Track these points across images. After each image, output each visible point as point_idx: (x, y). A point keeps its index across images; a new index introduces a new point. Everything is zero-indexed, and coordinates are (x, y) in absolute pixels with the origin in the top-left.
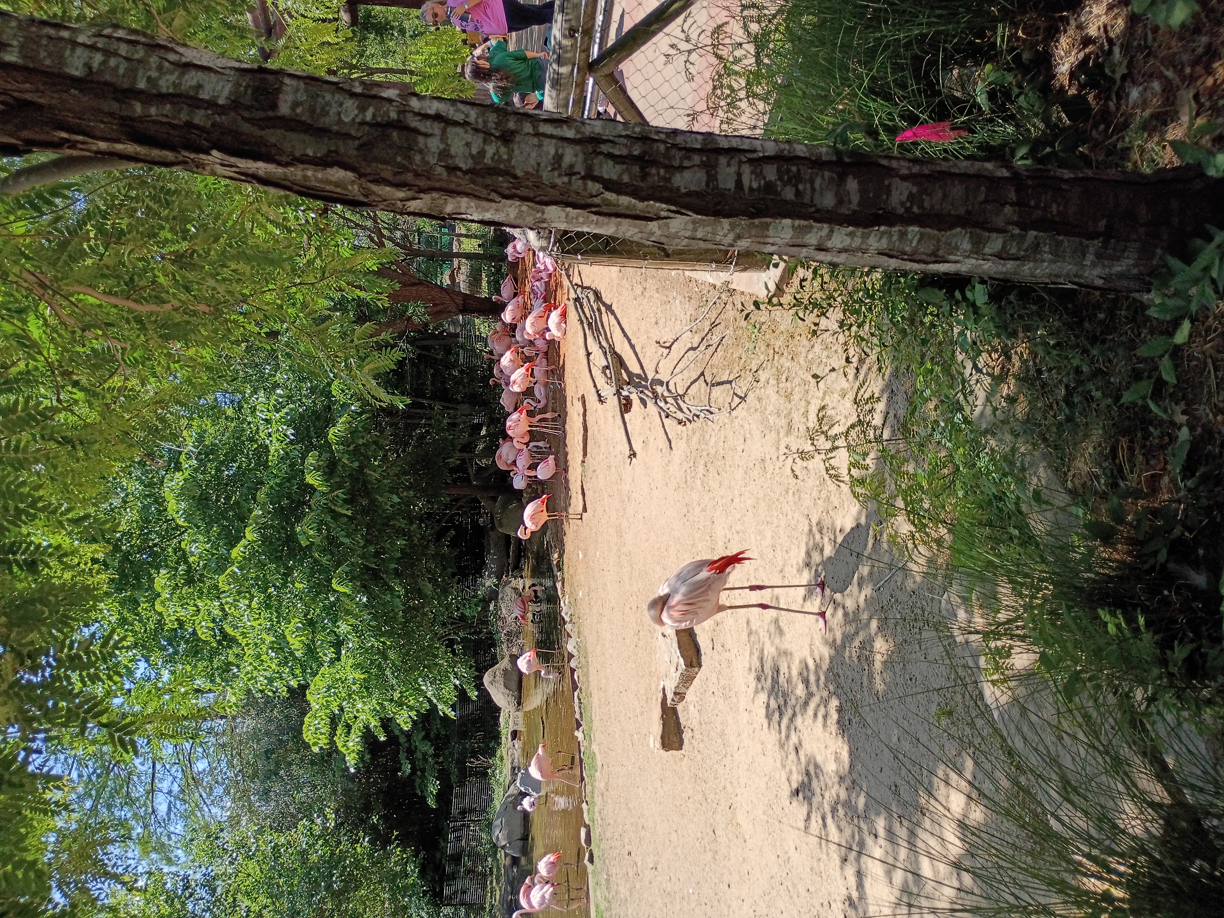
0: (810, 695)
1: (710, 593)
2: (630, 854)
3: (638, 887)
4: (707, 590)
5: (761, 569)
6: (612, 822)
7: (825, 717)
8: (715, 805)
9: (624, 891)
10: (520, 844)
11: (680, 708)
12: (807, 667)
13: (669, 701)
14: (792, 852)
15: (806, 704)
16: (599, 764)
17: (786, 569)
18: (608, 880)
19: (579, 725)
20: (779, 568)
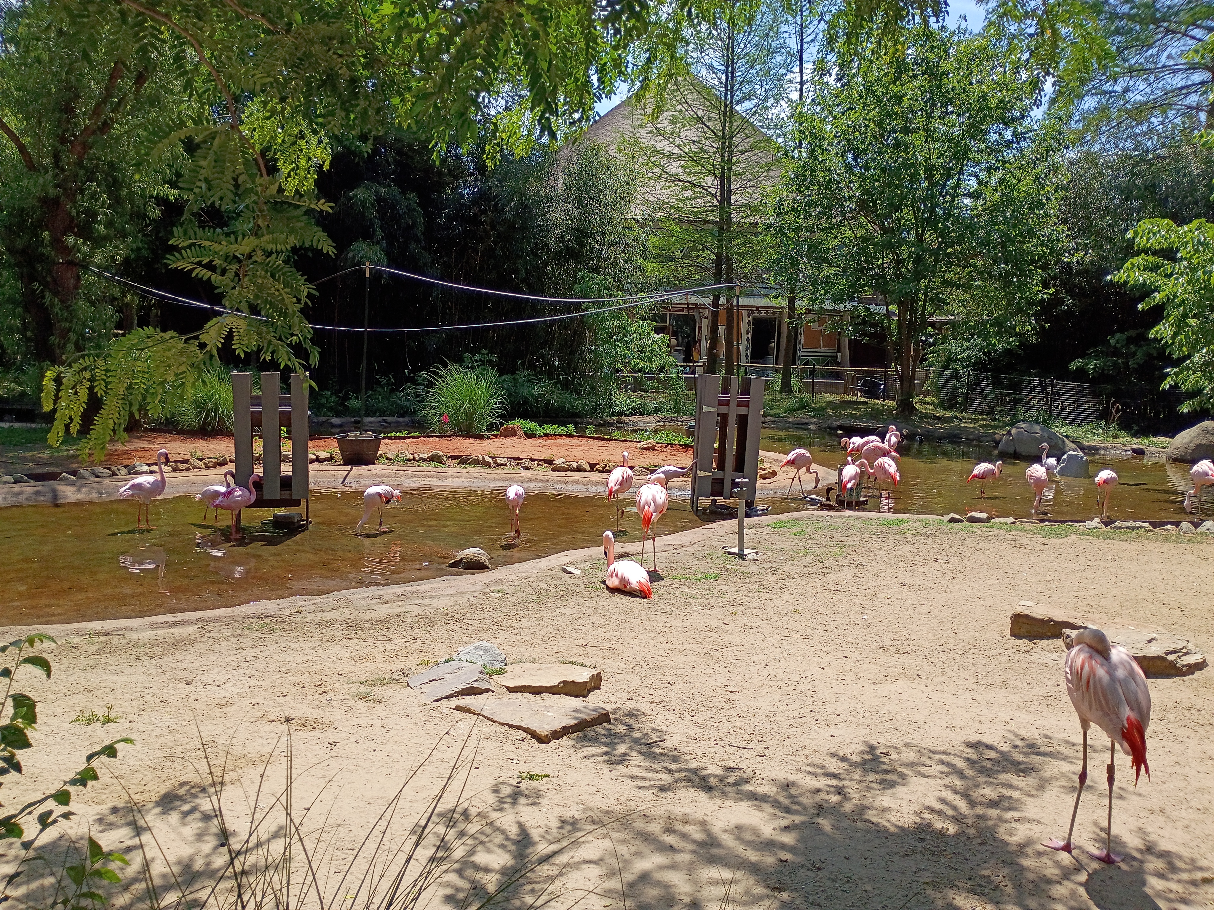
2: (937, 560)
3: (901, 564)
6: (980, 546)
8: (932, 660)
9: (905, 549)
10: (1011, 450)
14: (832, 731)
15: (966, 795)
16: (1050, 541)
18: (924, 535)
19: (1106, 524)
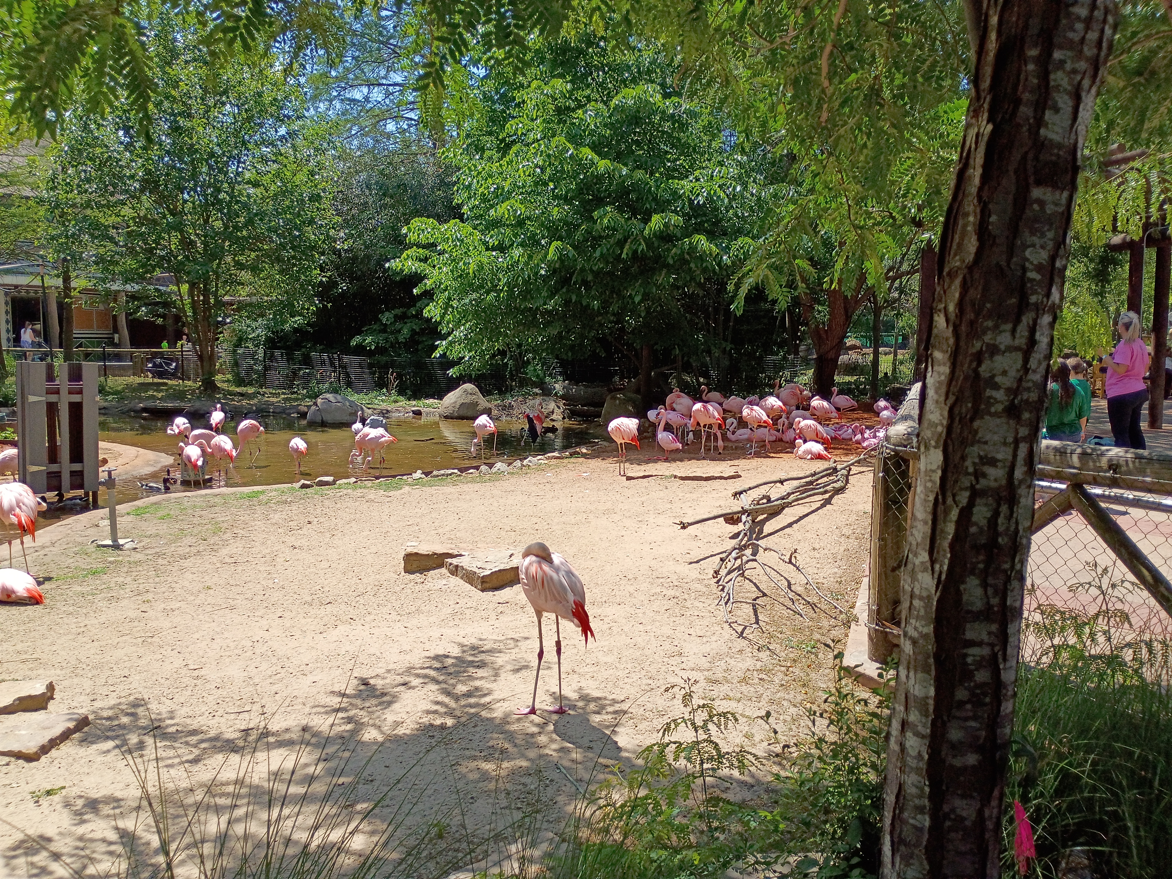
0: (457, 698)
1: (554, 602)
2: (310, 523)
3: (280, 530)
4: (556, 599)
5: (576, 651)
6: (338, 505)
7: (435, 712)
8: (353, 604)
9: (276, 517)
10: (318, 419)
11: (444, 570)
12: (485, 695)
13: (449, 560)
14: (311, 678)
16: (391, 493)
17: (576, 676)
18: (286, 502)
19: (427, 474)
20: (577, 669)
